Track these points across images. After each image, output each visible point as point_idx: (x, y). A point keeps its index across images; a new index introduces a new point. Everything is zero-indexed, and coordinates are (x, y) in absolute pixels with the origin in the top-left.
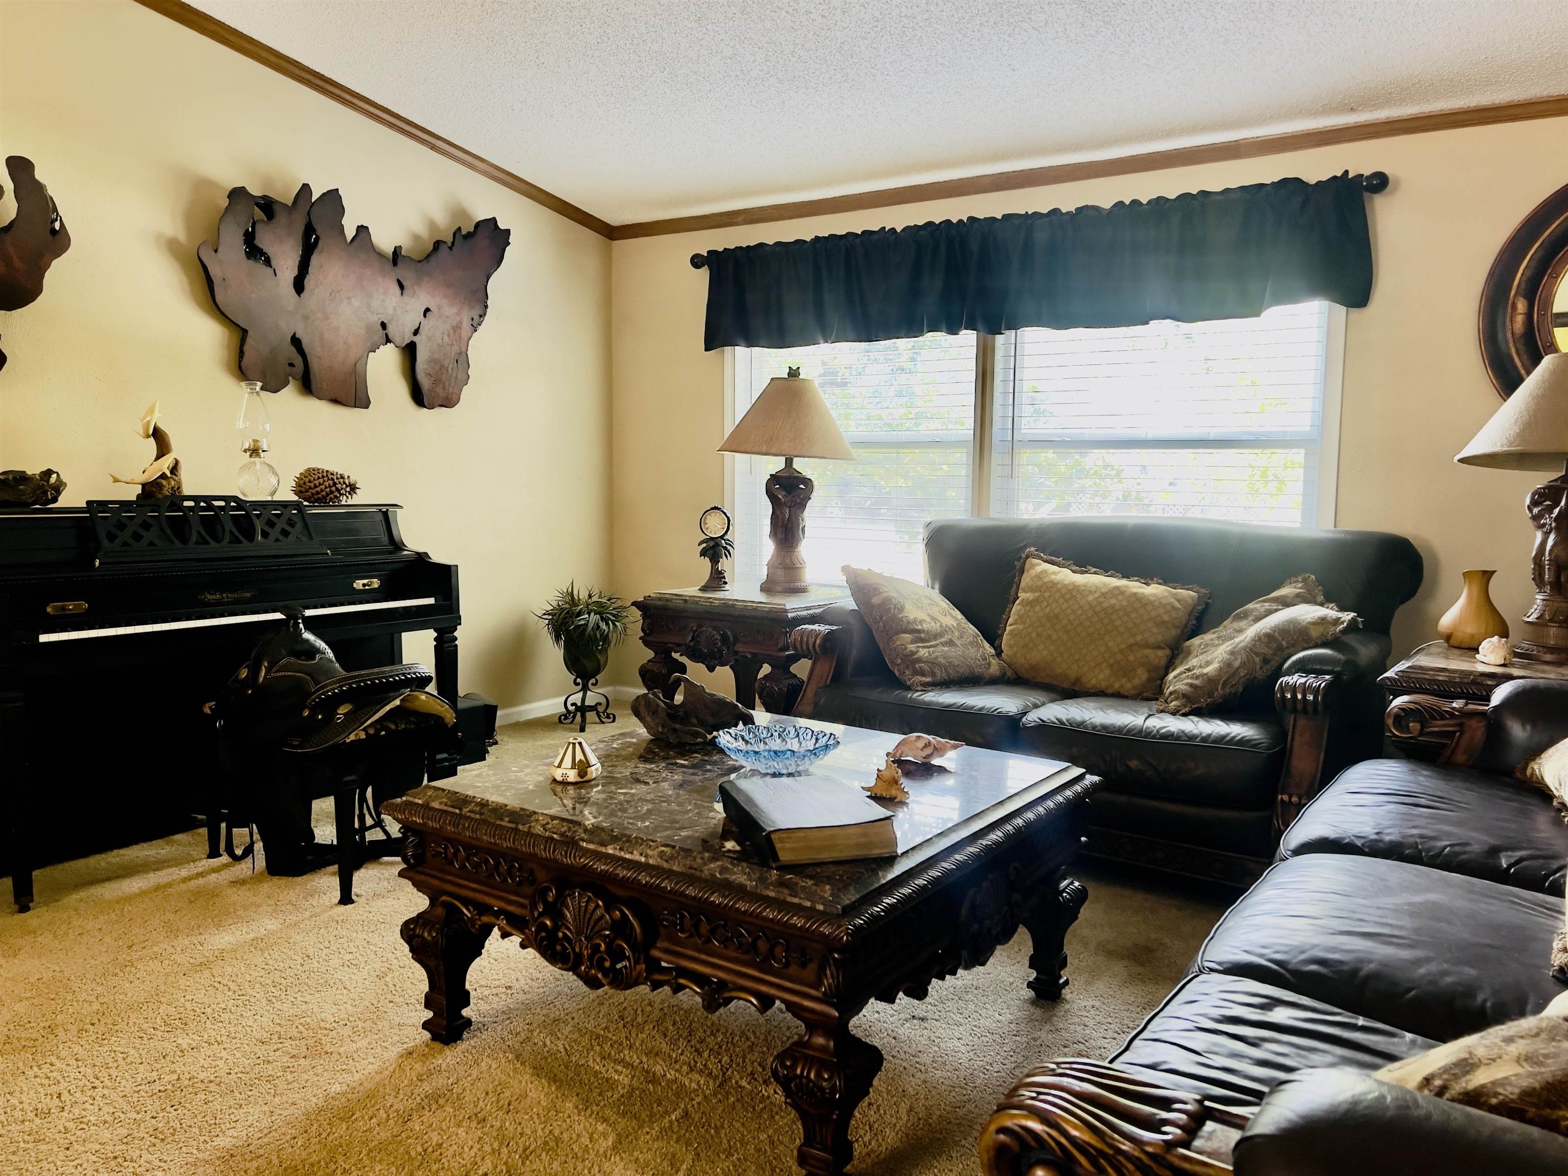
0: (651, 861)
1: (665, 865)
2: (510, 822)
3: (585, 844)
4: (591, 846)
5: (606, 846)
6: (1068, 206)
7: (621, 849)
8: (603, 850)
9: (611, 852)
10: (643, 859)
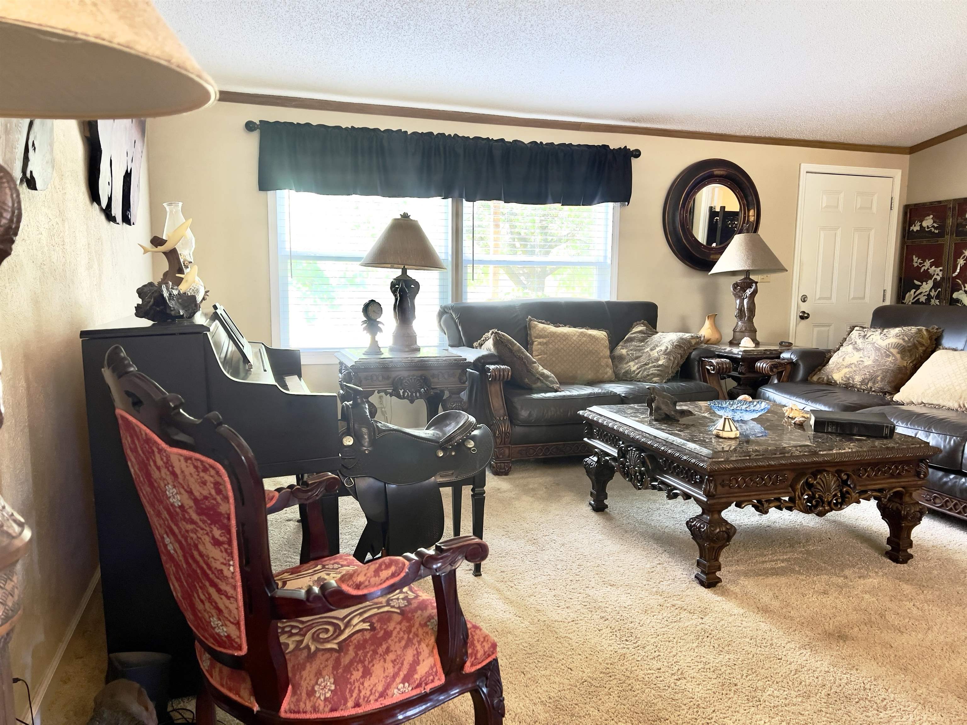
0: (854, 450)
1: (860, 449)
2: (780, 454)
3: (821, 453)
4: (825, 453)
5: (832, 450)
6: (509, 138)
7: (840, 449)
8: (831, 452)
9: (834, 452)
10: (850, 450)
